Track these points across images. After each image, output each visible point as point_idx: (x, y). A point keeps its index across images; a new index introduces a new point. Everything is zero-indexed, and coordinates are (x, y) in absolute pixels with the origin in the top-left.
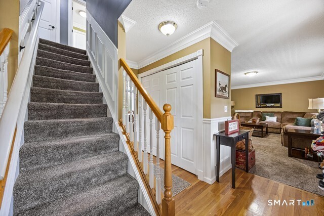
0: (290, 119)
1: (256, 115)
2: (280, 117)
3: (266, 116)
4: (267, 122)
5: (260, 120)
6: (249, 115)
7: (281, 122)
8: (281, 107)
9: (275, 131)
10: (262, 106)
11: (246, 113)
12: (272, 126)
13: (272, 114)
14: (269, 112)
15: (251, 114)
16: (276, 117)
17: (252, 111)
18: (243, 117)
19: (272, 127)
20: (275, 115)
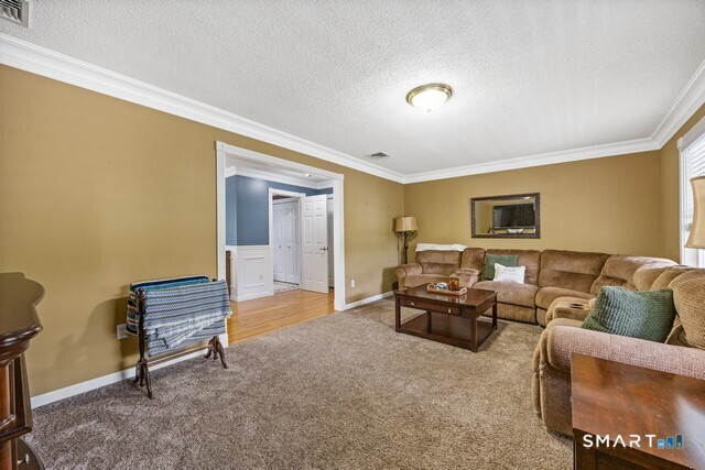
0: (563, 273)
1: (471, 260)
2: (534, 266)
3: (497, 265)
4: (499, 285)
5: (481, 278)
6: (452, 260)
7: (537, 284)
8: (537, 236)
9: (520, 314)
10: (497, 232)
11: (444, 252)
12: (510, 297)
13: (512, 257)
14: (506, 252)
15: (457, 256)
16: (523, 269)
17: (460, 248)
18: (436, 264)
19: (513, 301)
20: (522, 260)
